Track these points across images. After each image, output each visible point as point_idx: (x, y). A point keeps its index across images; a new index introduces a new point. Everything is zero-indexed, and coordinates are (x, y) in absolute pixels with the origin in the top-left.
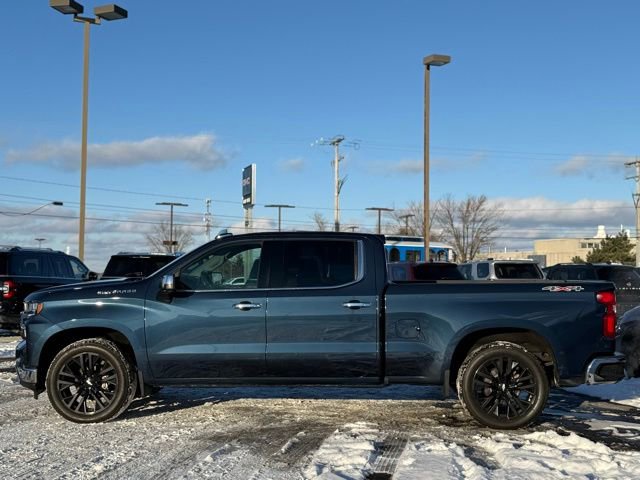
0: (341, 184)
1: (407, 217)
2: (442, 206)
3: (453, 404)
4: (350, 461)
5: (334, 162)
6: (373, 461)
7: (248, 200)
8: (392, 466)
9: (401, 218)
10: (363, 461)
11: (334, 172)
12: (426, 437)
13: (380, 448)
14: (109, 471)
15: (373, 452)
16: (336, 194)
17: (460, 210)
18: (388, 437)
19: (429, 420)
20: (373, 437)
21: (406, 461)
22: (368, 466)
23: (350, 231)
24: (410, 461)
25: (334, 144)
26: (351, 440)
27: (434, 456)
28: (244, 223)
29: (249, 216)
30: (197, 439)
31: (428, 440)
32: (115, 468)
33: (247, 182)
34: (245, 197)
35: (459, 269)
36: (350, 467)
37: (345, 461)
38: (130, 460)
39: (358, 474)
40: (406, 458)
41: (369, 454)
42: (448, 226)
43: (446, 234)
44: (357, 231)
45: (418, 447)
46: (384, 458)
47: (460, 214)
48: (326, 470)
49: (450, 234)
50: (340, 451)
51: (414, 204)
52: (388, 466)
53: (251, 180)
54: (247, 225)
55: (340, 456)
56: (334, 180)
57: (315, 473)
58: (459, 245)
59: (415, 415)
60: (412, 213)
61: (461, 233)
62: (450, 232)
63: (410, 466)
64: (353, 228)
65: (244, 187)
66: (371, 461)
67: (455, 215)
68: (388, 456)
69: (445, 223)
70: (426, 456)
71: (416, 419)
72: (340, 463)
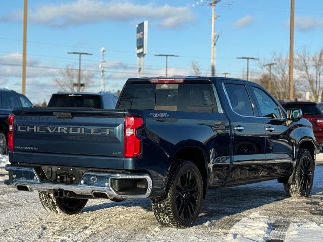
0: (217, 37)
1: (270, 65)
2: (299, 56)
3: (319, 202)
4: (253, 232)
5: (211, 20)
6: (269, 233)
7: (141, 51)
8: (283, 236)
9: (264, 66)
10: (262, 232)
11: (211, 27)
12: (303, 221)
13: (272, 227)
14: (95, 234)
15: (268, 228)
16: (213, 46)
17: (314, 59)
18: (276, 221)
19: (303, 211)
20: (266, 220)
21: (292, 233)
22: (266, 236)
23: (223, 76)
24: (295, 233)
25: (211, 4)
26: (252, 221)
27: (311, 230)
28: (138, 70)
29: (142, 63)
30: (144, 219)
31: (305, 223)
32: (98, 233)
33: (140, 35)
34: (139, 48)
35: (318, 106)
36: (255, 236)
37: (250, 232)
38: (105, 229)
39: (261, 239)
40: (292, 231)
41: (266, 229)
42: (304, 72)
43: (302, 79)
44: (227, 76)
45: (299, 226)
46: (276, 232)
47: (314, 63)
48: (238, 237)
49: (305, 79)
50: (245, 226)
51: (275, 54)
52: (280, 236)
53: (143, 34)
54: (140, 71)
55: (246, 229)
56: (211, 34)
57: (232, 238)
58: (313, 88)
59: (292, 208)
60: (274, 62)
61: (315, 79)
62: (304, 77)
63: (296, 235)
64: (225, 74)
65: (138, 40)
66: (268, 233)
67: (311, 63)
68: (279, 231)
69: (301, 70)
70: (305, 230)
71: (294, 211)
72: (247, 233)
